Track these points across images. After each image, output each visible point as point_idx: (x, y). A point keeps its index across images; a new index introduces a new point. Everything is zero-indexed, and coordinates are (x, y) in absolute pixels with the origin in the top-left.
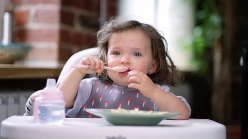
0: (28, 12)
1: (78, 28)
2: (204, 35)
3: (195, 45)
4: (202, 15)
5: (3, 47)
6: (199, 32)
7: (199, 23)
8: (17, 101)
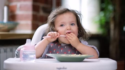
0: (16, 6)
1: (41, 13)
2: (105, 16)
3: (100, 21)
4: (104, 6)
5: (4, 24)
6: (102, 14)
7: (102, 9)
8: (11, 51)
